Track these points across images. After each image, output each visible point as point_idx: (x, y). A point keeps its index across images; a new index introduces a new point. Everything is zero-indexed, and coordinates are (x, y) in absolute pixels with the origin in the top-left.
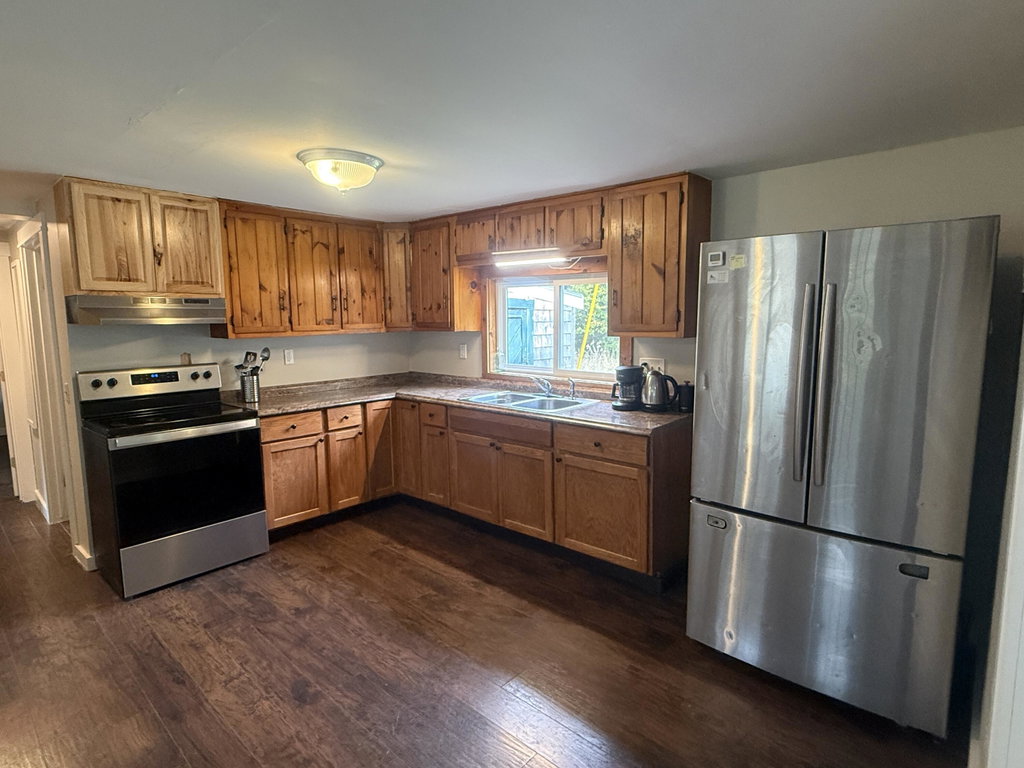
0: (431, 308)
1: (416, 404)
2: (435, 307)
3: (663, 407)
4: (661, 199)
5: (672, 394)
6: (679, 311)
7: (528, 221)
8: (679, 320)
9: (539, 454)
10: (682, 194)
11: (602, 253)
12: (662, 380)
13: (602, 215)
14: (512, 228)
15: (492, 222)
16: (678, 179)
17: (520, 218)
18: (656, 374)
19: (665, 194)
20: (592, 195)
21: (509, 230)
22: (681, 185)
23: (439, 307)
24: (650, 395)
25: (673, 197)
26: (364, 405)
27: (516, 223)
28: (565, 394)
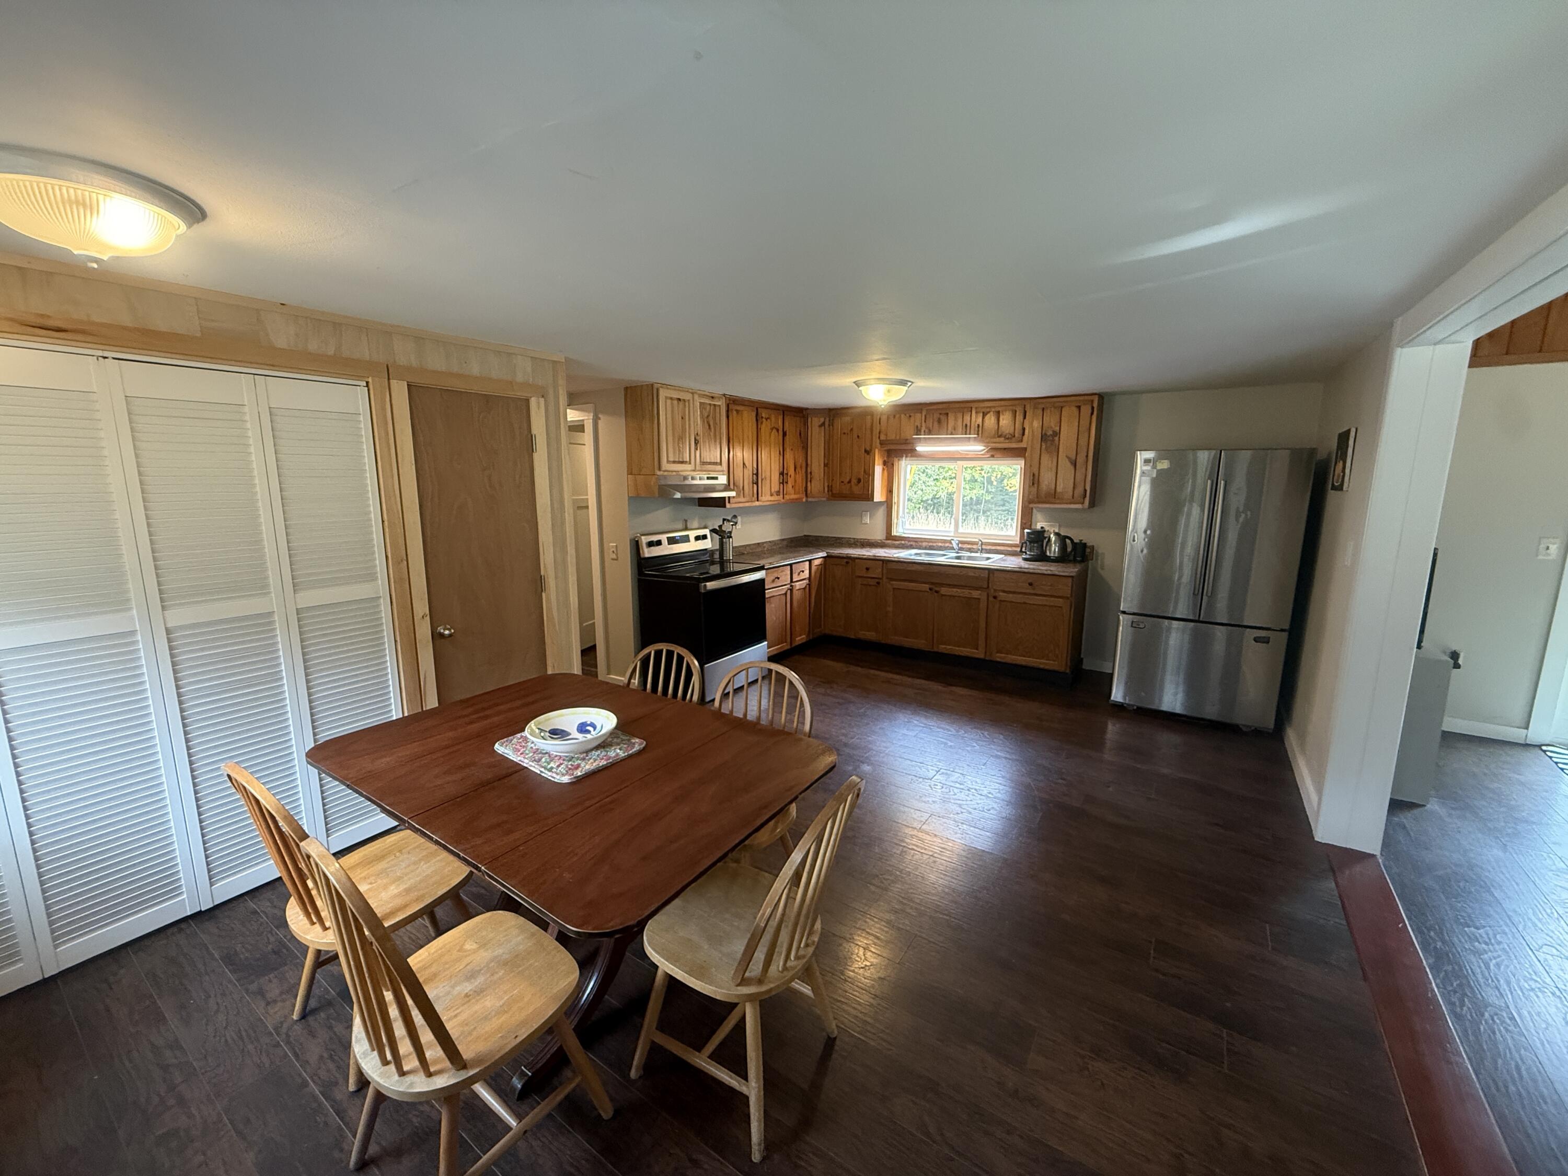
0: (850, 482)
1: (849, 559)
2: (854, 481)
3: (1063, 558)
4: (1075, 410)
5: (1069, 549)
6: (1085, 491)
7: (956, 419)
8: (1085, 496)
9: (976, 594)
10: (1093, 408)
11: (1023, 445)
12: (1062, 539)
13: (1025, 418)
14: (939, 421)
15: (918, 415)
16: (1090, 398)
17: (947, 414)
18: (1057, 534)
19: (1079, 407)
20: (1017, 402)
21: (936, 424)
22: (1092, 401)
23: (859, 481)
24: (1054, 549)
25: (1086, 410)
26: (810, 561)
27: (943, 418)
28: (970, 550)
